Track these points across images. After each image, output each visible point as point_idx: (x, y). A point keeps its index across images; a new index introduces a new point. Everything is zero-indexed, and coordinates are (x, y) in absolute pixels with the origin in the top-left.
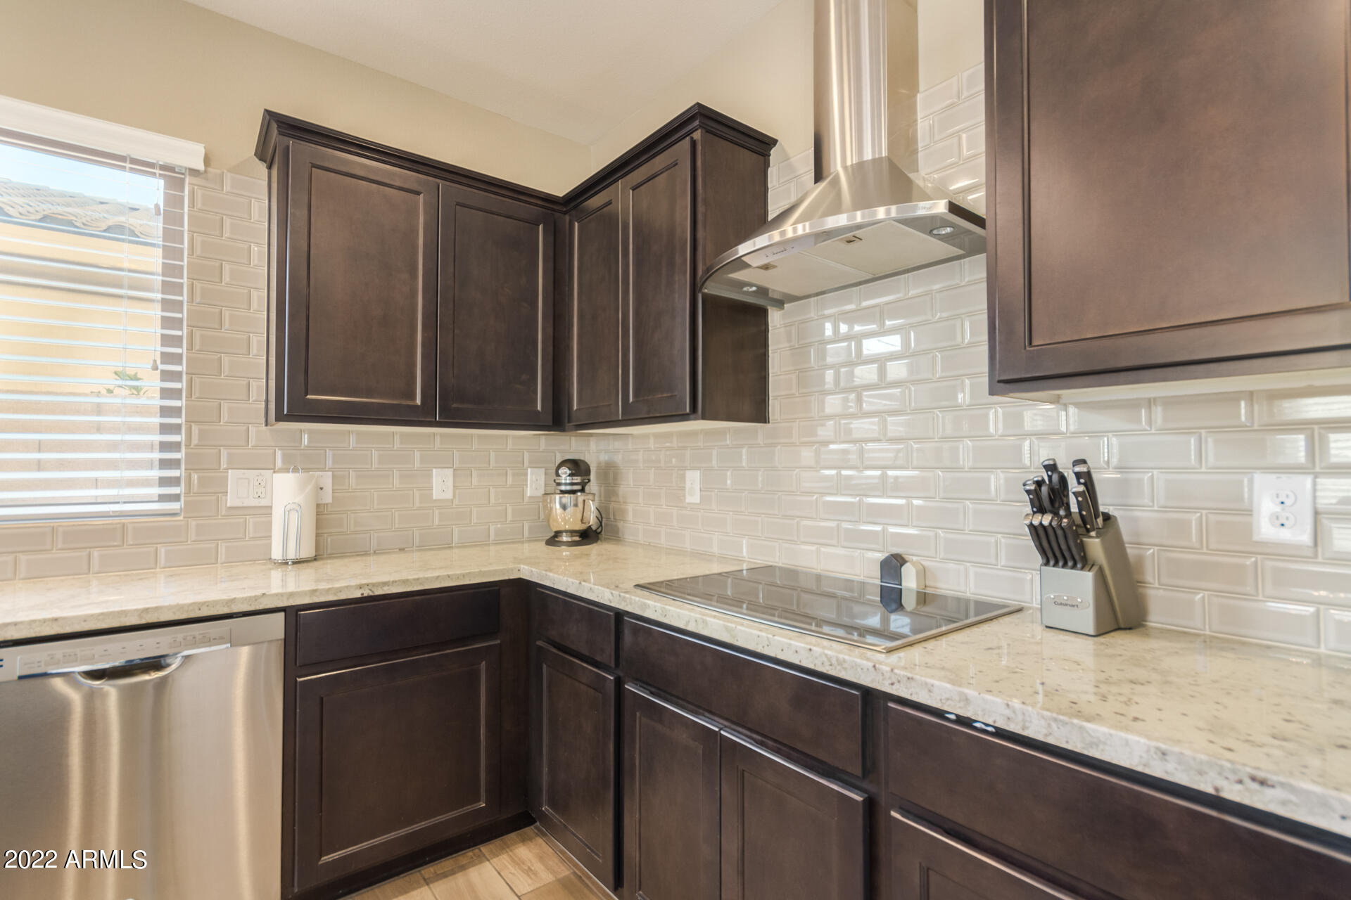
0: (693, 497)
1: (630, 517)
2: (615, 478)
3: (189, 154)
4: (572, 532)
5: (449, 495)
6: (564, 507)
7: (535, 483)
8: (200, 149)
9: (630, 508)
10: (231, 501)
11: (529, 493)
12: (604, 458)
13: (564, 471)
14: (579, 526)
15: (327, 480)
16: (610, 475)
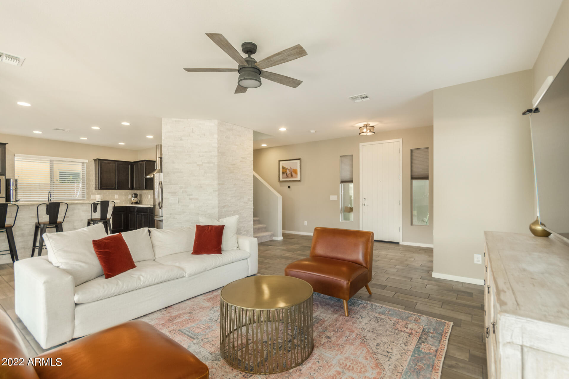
0: (149, 198)
1: (143, 201)
2: (142, 196)
3: (87, 161)
4: (134, 202)
5: (117, 198)
6: (133, 199)
7: (130, 196)
8: (88, 160)
9: (143, 200)
10: (91, 198)
11: (129, 198)
12: (140, 193)
13: (133, 195)
14: (135, 202)
15: (102, 196)
16: (141, 195)
